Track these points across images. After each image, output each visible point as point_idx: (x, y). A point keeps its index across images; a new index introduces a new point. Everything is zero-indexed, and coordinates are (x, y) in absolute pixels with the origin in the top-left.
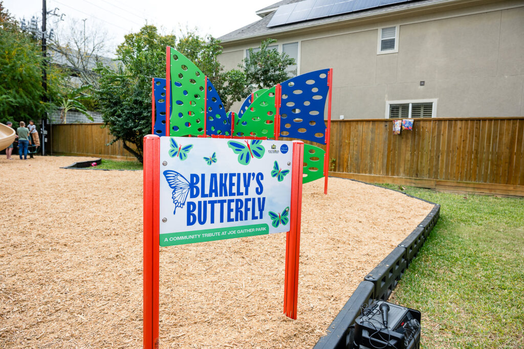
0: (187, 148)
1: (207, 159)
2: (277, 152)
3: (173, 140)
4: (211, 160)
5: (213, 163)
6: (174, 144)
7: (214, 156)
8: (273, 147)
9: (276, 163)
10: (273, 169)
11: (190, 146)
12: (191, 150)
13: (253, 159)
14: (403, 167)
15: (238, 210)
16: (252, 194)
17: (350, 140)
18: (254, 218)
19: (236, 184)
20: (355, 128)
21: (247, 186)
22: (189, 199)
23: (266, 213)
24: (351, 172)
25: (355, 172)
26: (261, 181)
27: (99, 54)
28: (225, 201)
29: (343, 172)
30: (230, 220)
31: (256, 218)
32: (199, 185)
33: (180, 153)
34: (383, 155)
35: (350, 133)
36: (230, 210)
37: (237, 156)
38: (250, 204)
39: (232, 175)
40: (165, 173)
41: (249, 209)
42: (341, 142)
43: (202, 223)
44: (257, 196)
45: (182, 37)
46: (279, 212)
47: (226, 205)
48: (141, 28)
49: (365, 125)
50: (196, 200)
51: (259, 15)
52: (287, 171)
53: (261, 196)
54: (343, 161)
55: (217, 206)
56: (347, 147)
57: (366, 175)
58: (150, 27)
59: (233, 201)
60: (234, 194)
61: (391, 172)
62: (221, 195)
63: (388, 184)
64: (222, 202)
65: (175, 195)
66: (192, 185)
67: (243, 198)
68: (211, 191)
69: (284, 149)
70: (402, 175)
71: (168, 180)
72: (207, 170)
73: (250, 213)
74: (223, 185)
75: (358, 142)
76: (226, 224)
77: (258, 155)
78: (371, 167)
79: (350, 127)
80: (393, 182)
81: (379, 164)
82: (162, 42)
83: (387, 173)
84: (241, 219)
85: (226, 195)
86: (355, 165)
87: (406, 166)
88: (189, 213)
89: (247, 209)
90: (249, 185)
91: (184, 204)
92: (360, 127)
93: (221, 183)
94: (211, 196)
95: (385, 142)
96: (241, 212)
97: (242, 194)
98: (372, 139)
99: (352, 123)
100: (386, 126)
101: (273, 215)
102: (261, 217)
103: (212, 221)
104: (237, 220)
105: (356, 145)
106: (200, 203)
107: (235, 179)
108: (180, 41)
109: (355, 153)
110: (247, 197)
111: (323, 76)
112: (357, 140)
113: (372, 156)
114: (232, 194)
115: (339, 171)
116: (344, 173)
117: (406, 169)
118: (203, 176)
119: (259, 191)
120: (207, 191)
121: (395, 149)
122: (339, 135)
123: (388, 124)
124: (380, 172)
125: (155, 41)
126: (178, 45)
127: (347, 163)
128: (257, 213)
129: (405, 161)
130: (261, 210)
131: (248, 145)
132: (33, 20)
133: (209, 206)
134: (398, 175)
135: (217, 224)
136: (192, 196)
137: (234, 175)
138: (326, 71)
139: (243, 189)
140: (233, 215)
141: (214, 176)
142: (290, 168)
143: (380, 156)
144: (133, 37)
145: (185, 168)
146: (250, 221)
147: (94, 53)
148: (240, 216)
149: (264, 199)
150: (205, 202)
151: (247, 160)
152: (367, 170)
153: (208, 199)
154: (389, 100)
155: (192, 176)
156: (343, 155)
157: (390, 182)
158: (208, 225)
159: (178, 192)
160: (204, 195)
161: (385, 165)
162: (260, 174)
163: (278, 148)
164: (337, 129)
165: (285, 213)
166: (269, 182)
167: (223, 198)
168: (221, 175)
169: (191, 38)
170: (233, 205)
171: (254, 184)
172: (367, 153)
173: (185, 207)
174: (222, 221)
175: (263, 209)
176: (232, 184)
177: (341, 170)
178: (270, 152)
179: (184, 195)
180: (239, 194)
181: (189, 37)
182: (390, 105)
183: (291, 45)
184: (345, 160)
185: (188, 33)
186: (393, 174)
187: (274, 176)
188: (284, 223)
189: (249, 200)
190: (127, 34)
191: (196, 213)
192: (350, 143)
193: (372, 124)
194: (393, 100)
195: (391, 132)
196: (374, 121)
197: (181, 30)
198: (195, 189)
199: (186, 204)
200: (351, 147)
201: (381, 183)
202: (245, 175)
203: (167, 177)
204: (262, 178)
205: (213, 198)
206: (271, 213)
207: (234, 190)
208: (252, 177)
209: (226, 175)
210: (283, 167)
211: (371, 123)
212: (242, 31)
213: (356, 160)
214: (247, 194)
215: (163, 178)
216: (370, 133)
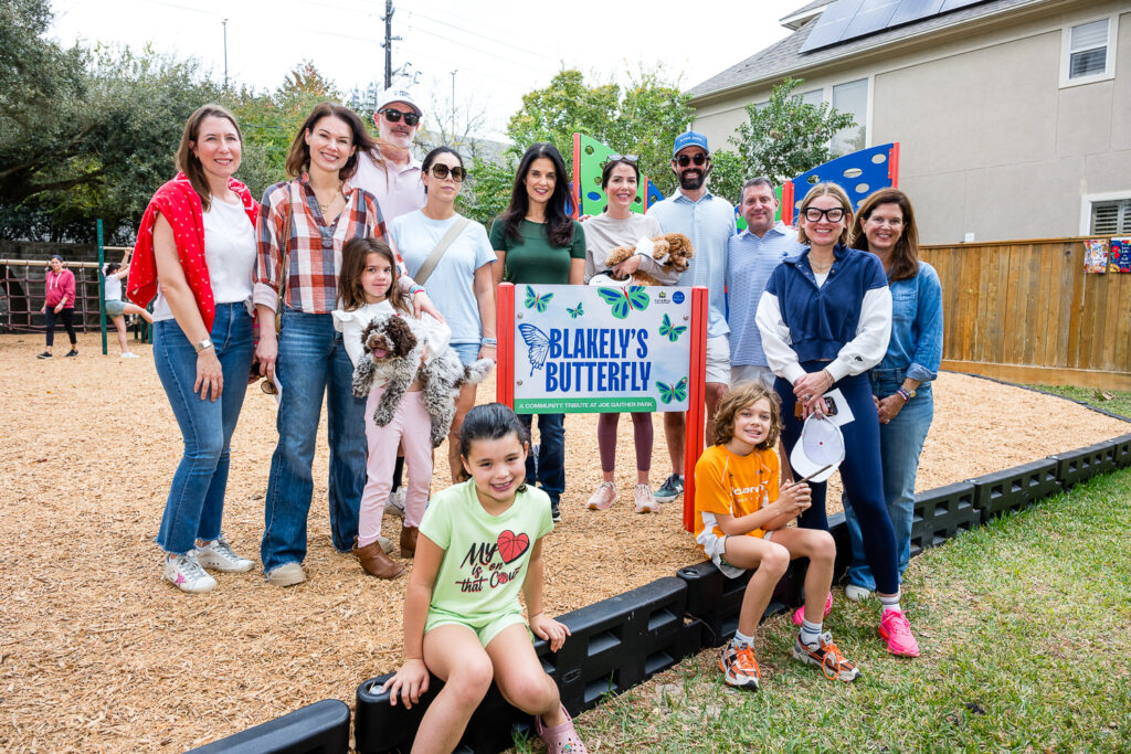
0: (547, 297)
1: (571, 311)
2: (668, 302)
3: (529, 289)
4: (577, 312)
5: (579, 316)
6: (531, 293)
7: (579, 307)
8: (662, 296)
9: (666, 317)
10: (662, 325)
11: (550, 295)
12: (552, 300)
13: (633, 312)
14: (1111, 348)
15: (612, 376)
16: (632, 356)
17: (978, 288)
18: (635, 388)
19: (609, 343)
20: (991, 261)
21: (624, 346)
22: (549, 360)
23: (651, 383)
24: (979, 359)
25: (991, 360)
26: (645, 340)
27: (477, 136)
28: (594, 364)
29: (961, 359)
30: (601, 388)
31: (638, 389)
32: (561, 343)
33: (539, 304)
34: (1059, 320)
35: (979, 271)
36: (601, 376)
37: (610, 307)
38: (629, 370)
39: (604, 331)
40: (521, 327)
41: (627, 377)
42: (956, 291)
43: (565, 390)
44: (638, 360)
45: (631, 87)
46: (672, 382)
47: (595, 369)
48: (552, 78)
49: (1016, 254)
50: (557, 361)
51: (789, 26)
52: (684, 328)
53: (645, 360)
54: (961, 334)
55: (584, 370)
56: (971, 304)
57: (1018, 365)
58: (569, 73)
59: (605, 364)
60: (606, 356)
61: (1081, 359)
62: (589, 356)
63: (1072, 388)
64: (591, 365)
65: (533, 354)
66: (552, 343)
67: (619, 361)
68: (576, 350)
69: (679, 298)
70: (1108, 366)
71: (524, 336)
72: (571, 325)
73: (629, 382)
74: (592, 344)
75: (996, 292)
76: (596, 393)
77: (640, 306)
78: (1030, 348)
79: (979, 260)
80: (1085, 382)
81: (1050, 341)
82: (591, 101)
83: (1070, 362)
84: (617, 389)
85: (596, 356)
86: (989, 344)
87: (1119, 346)
88: (549, 376)
89: (625, 377)
90: (627, 345)
91: (542, 365)
92: (1003, 257)
93: (589, 342)
94: (576, 356)
95: (1064, 291)
96: (617, 380)
97: (617, 356)
98: (1033, 285)
99: (983, 249)
100: (1068, 253)
101: (663, 387)
102: (645, 388)
103: (578, 389)
104: (610, 389)
105: (993, 300)
106: (562, 364)
107: (607, 337)
108: (628, 95)
109: (989, 315)
110: (624, 360)
111: (879, 159)
112: (995, 288)
113: (1031, 323)
114: (603, 356)
115: (952, 356)
116: (964, 361)
117: (1118, 351)
118: (566, 331)
119: (643, 352)
120: (571, 351)
121: (1090, 305)
122: (951, 278)
123: (1072, 249)
124: (1051, 360)
125: (580, 102)
126: (624, 103)
127: (972, 339)
128: (639, 383)
129: (1116, 333)
130: (645, 378)
131: (626, 294)
132: (371, 89)
133: (573, 369)
134: (1097, 367)
135: (584, 393)
136: (553, 356)
137: (607, 331)
138: (886, 149)
139: (618, 350)
140: (605, 383)
141: (580, 332)
142: (688, 324)
143: (1054, 322)
144: (539, 98)
145: (545, 322)
146: (629, 393)
147: (469, 135)
148: (615, 384)
149: (649, 364)
150: (569, 364)
151: (625, 312)
152: (1018, 354)
153: (572, 360)
154: (1089, 192)
155: (553, 331)
156: (962, 321)
157: (1076, 383)
158: (572, 393)
159: (536, 349)
160: (567, 356)
161: (1065, 344)
162: (643, 331)
163: (669, 297)
164: (948, 265)
165: (681, 385)
166: (655, 342)
167: (592, 360)
168: (589, 331)
169: (649, 87)
170: (605, 370)
171: (634, 344)
172: (1021, 317)
173: (544, 368)
174: (590, 389)
175: (648, 378)
176: (603, 343)
177: (957, 355)
178: (657, 302)
179: (542, 354)
180: (614, 355)
181: (645, 84)
182: (1093, 203)
183: (851, 86)
184: (966, 332)
185: (643, 77)
186: (1085, 364)
187: (664, 333)
188: (679, 399)
189: (628, 364)
190: (528, 92)
191: (557, 376)
192: (978, 294)
193: (1033, 252)
194: (1100, 191)
195: (1081, 267)
196: (1037, 244)
197: (628, 73)
198: (556, 348)
199: (545, 365)
200: (980, 305)
201: (1054, 384)
202: (621, 331)
203: (522, 332)
204: (646, 337)
205: (579, 359)
206: (660, 384)
207: (607, 350)
208: (631, 335)
209: (596, 331)
210: (676, 322)
211: (1031, 247)
212: (747, 66)
213: (993, 332)
214: (624, 356)
215: (518, 333)
216: (1028, 271)
